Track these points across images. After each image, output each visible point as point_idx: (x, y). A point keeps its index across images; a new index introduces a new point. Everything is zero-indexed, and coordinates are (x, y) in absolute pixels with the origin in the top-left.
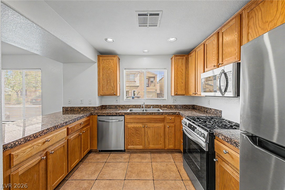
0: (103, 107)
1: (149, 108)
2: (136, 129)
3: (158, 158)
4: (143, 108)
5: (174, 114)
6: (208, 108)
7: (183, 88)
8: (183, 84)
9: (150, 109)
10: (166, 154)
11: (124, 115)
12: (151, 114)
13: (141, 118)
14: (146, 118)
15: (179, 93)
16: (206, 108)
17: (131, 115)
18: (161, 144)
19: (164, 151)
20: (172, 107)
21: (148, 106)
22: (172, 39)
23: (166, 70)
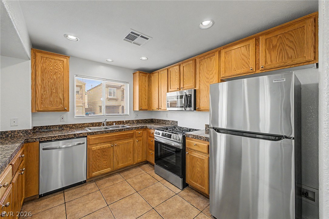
0: (36, 130)
1: (110, 125)
2: (103, 150)
3: (130, 174)
4: (104, 125)
5: (142, 128)
6: (167, 120)
7: (146, 103)
8: (146, 100)
9: (112, 126)
10: (135, 169)
11: (86, 136)
12: (120, 131)
13: (109, 137)
14: (115, 136)
15: (144, 108)
16: (165, 121)
17: (96, 135)
18: (130, 160)
19: (132, 167)
20: (134, 122)
21: (109, 123)
22: (144, 58)
23: (128, 84)
